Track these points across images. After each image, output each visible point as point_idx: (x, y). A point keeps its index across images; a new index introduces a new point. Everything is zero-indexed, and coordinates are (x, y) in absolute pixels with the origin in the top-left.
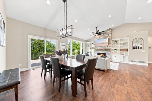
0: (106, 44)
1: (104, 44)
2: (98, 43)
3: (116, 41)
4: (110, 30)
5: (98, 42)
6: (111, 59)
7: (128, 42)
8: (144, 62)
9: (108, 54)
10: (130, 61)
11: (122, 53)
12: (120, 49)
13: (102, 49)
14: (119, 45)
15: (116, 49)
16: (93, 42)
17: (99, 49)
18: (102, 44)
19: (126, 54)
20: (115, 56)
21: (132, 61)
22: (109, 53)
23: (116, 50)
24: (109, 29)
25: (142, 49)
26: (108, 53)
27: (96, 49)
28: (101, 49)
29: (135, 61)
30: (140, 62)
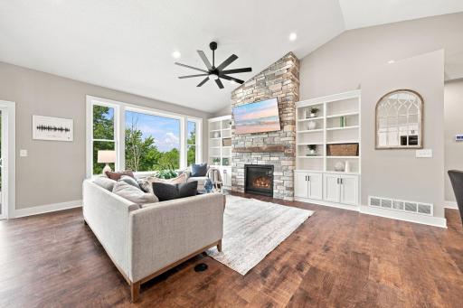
0: (274, 123)
1: (267, 124)
2: (244, 123)
3: (314, 111)
4: (290, 64)
5: (244, 118)
6: (292, 189)
7: (359, 113)
8: (425, 210)
9: (280, 170)
10: (364, 202)
11: (338, 165)
12: (328, 146)
13: (261, 145)
14: (325, 129)
15: (312, 147)
16: (229, 117)
17: (248, 145)
18: (260, 124)
19: (351, 169)
20: (308, 178)
21: (375, 203)
22: (286, 162)
23: (312, 152)
24: (284, 60)
25: (419, 145)
26: (283, 163)
27: (241, 145)
28: (255, 145)
29: (386, 204)
30: (411, 208)
